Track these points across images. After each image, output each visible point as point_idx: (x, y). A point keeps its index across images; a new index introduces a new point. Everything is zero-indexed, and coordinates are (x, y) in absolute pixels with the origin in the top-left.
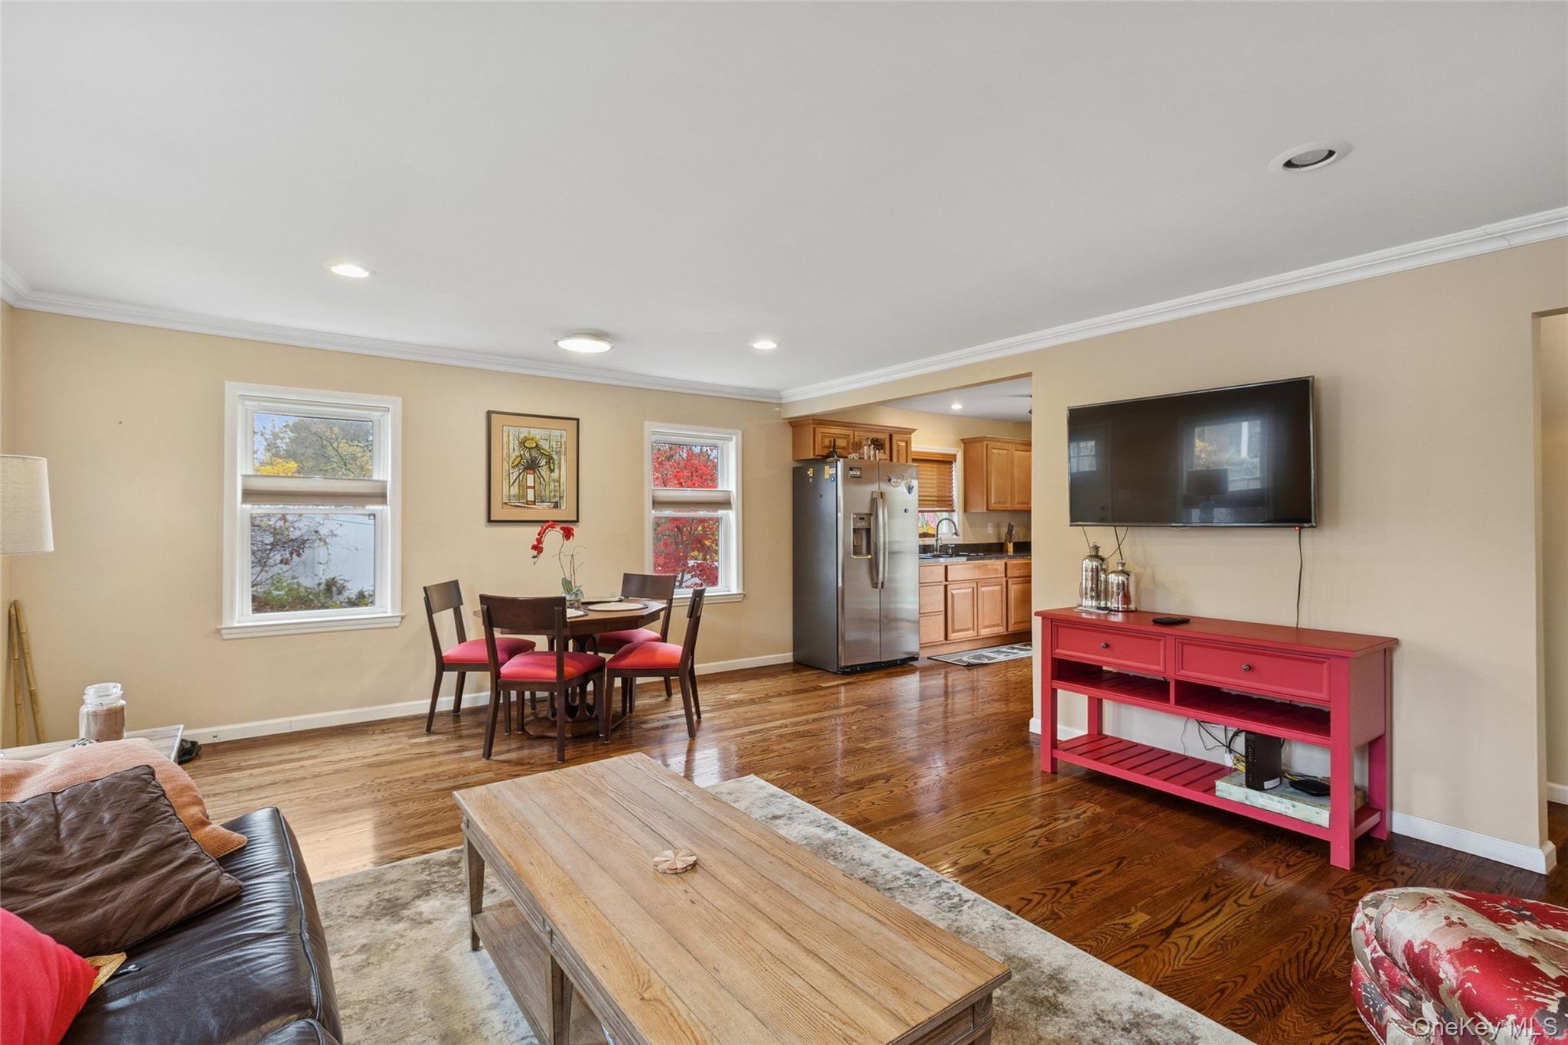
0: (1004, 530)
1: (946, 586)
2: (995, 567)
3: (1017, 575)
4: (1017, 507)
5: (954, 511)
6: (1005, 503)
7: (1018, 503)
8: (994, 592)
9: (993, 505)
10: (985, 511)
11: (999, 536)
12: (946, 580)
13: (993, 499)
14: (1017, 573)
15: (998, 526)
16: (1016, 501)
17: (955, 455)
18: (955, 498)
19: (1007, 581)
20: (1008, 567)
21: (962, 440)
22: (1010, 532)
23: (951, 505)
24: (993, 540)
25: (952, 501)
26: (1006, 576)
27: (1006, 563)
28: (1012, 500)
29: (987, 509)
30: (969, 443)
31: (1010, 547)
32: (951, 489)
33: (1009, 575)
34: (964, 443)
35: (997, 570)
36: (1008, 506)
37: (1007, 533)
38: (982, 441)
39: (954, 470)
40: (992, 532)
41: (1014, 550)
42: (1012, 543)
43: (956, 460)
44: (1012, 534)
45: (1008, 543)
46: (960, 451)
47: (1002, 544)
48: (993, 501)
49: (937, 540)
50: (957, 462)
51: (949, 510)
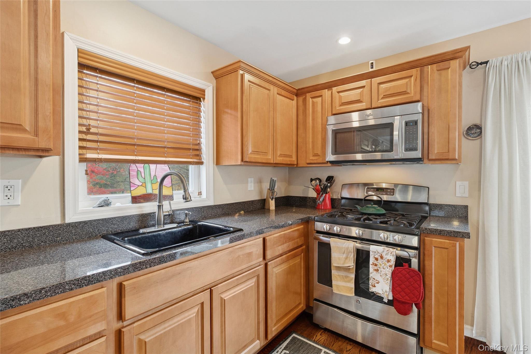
0: (266, 186)
1: (119, 334)
2: (248, 251)
3: (281, 252)
4: (279, 160)
5: (202, 163)
6: (266, 153)
7: (281, 155)
8: (244, 293)
9: (250, 155)
10: (239, 162)
11: (261, 192)
13: (250, 149)
14: (280, 249)
15: (260, 182)
16: (279, 153)
17: (204, 91)
18: (203, 146)
19: (266, 265)
20: (268, 244)
21: (212, 73)
22: (272, 189)
23: (199, 156)
24: (254, 197)
25: (199, 150)
26: (264, 258)
27: (264, 240)
28: (274, 150)
29: (242, 160)
30: (221, 74)
31: (272, 205)
32: (197, 134)
33: (269, 256)
34: (217, 78)
35: (250, 254)
36: (270, 158)
37: (269, 189)
38: (236, 71)
39: (202, 109)
40: (253, 189)
41: (276, 207)
42: (274, 200)
43: (204, 95)
44: (274, 190)
45: (270, 200)
46: (212, 84)
47: (265, 200)
48: (250, 151)
49: (160, 206)
50: (206, 97)
51: (194, 162)
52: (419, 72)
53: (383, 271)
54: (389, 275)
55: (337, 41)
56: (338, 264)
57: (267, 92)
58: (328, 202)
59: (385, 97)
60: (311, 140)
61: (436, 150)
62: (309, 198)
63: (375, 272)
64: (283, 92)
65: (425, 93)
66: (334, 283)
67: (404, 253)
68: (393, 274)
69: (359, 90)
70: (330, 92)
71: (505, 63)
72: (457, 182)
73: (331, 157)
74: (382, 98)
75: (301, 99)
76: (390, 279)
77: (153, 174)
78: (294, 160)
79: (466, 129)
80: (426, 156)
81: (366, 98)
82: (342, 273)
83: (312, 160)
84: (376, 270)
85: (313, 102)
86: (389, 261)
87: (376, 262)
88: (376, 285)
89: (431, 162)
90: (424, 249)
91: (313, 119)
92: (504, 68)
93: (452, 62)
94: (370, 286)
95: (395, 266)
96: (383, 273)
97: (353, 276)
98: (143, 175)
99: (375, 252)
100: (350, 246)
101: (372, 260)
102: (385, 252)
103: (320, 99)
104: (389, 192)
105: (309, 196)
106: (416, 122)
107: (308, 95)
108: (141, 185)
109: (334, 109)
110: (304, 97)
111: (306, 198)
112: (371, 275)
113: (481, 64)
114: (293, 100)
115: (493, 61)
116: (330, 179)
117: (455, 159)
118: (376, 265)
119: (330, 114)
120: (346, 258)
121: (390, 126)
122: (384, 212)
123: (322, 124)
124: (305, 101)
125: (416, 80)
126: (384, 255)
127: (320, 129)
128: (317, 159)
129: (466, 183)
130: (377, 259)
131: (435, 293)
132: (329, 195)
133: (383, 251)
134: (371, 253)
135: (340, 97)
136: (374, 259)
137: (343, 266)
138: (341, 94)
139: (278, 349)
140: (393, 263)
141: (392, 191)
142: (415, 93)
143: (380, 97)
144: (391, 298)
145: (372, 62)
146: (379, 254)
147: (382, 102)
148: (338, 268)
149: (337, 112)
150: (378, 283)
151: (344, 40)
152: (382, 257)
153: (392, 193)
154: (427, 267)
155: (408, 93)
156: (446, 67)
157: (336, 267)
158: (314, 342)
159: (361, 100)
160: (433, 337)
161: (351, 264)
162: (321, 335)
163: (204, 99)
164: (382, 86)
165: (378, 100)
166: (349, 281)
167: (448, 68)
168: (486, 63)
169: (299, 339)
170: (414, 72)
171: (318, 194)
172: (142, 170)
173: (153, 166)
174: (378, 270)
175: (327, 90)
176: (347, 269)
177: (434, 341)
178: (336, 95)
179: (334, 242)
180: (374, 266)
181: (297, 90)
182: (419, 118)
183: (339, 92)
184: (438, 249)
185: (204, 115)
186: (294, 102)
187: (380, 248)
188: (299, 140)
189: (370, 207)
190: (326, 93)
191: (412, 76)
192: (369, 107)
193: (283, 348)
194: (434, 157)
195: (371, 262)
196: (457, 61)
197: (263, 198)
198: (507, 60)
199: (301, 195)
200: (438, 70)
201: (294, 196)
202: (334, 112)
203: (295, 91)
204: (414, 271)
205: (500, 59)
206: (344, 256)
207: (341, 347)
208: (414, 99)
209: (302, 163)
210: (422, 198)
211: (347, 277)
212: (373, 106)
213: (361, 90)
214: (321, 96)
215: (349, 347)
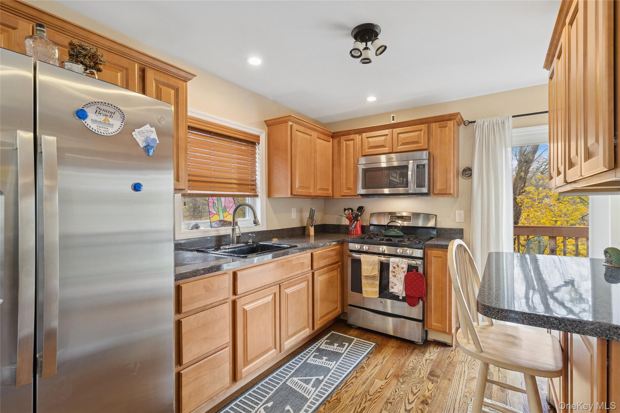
0: (306, 215)
1: (234, 303)
2: (302, 261)
3: (323, 265)
4: (319, 193)
5: (257, 196)
6: (309, 188)
7: (320, 189)
8: (299, 291)
9: (298, 190)
10: (289, 196)
11: (301, 221)
12: (235, 293)
13: (297, 184)
14: (323, 263)
15: (301, 211)
16: (318, 187)
17: (259, 137)
18: (258, 182)
19: (313, 274)
20: (315, 258)
21: (265, 121)
22: (311, 217)
23: (254, 190)
24: (295, 224)
25: (255, 185)
26: (312, 268)
27: (312, 254)
28: (315, 185)
29: (291, 194)
30: (274, 124)
31: (312, 231)
32: (254, 172)
33: (315, 267)
34: (268, 125)
35: (303, 263)
36: (312, 191)
37: (309, 218)
38: (286, 122)
39: (257, 151)
40: (295, 217)
41: (315, 233)
42: (313, 227)
43: (259, 140)
44: (313, 218)
45: (310, 227)
46: (264, 131)
47: (305, 227)
48: (297, 186)
49: (234, 229)
50: (261, 142)
51: (252, 195)
52: (427, 128)
53: (399, 276)
54: (403, 278)
55: (366, 99)
56: (367, 274)
57: (309, 137)
58: (359, 229)
59: (403, 144)
60: (344, 176)
61: (439, 186)
62: (343, 225)
63: (393, 277)
64: (322, 136)
65: (431, 144)
66: (364, 289)
67: (413, 262)
68: (406, 277)
69: (383, 138)
70: (360, 137)
71: (486, 124)
72: (456, 211)
73: (362, 191)
74: (401, 145)
75: (336, 141)
76: (403, 281)
77: (223, 205)
78: (330, 192)
79: (462, 171)
80: (431, 191)
81: (389, 144)
82: (370, 281)
83: (346, 193)
84: (394, 276)
85: (346, 144)
86: (403, 268)
87: (394, 270)
88: (394, 287)
89: (435, 196)
90: (427, 259)
91: (347, 159)
92: (485, 127)
93: (448, 122)
94: (390, 288)
95: (408, 271)
96: (399, 277)
97: (378, 282)
98: (217, 206)
99: (393, 263)
100: (375, 260)
101: (391, 269)
102: (400, 262)
103: (352, 141)
104: (407, 219)
105: (343, 224)
106: (424, 165)
107: (343, 138)
108: (216, 214)
109: (363, 151)
110: (339, 139)
111: (340, 225)
112: (390, 280)
113: (472, 122)
114: (329, 142)
115: (479, 122)
116: (361, 209)
117: (451, 194)
118: (394, 272)
119: (360, 155)
120: (373, 269)
121: (406, 167)
122: (402, 234)
123: (354, 163)
124: (339, 143)
125: (425, 133)
126: (399, 264)
127: (353, 168)
128: (349, 192)
129: (462, 212)
130: (394, 268)
131: (434, 290)
132: (360, 223)
133: (399, 261)
134: (390, 264)
135: (369, 142)
136: (393, 268)
137: (370, 275)
138: (369, 139)
139: (321, 340)
140: (406, 269)
141: (409, 218)
142: (424, 143)
143: (400, 144)
144: (404, 295)
145: (393, 115)
146: (396, 264)
147: (401, 148)
148: (367, 277)
149: (366, 154)
150: (395, 285)
151: (371, 99)
152: (398, 266)
153: (409, 220)
154: (429, 272)
155: (419, 143)
156: (445, 126)
157: (365, 276)
158: (348, 335)
159: (385, 145)
160: (433, 321)
161: (376, 272)
162: (353, 331)
163: (259, 143)
164: (400, 135)
165: (398, 146)
166: (375, 287)
167: (446, 127)
168: (474, 122)
169: (336, 334)
170: (423, 127)
171: (350, 222)
172: (216, 202)
173: (223, 199)
174: (395, 276)
175: (358, 135)
176: (373, 277)
177: (433, 324)
178: (365, 140)
179: (363, 258)
180: (392, 273)
181: (333, 133)
182: (426, 162)
183: (367, 138)
184: (436, 258)
185: (259, 156)
186: (330, 144)
187: (397, 260)
188: (334, 176)
189: (392, 231)
190: (358, 137)
191: (422, 130)
192: (391, 151)
193: (325, 339)
194: (437, 193)
195: (390, 270)
196: (452, 122)
197: (303, 226)
198: (487, 121)
199: (335, 223)
200: (440, 128)
201: (329, 224)
202: (364, 154)
203: (331, 134)
204: (420, 274)
205: (483, 120)
206: (371, 267)
207: (369, 337)
208: (423, 148)
209: (337, 195)
210: (431, 224)
211: (373, 284)
212: (394, 151)
213: (385, 137)
214: (353, 140)
215: (375, 337)
